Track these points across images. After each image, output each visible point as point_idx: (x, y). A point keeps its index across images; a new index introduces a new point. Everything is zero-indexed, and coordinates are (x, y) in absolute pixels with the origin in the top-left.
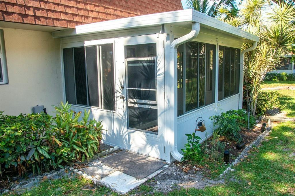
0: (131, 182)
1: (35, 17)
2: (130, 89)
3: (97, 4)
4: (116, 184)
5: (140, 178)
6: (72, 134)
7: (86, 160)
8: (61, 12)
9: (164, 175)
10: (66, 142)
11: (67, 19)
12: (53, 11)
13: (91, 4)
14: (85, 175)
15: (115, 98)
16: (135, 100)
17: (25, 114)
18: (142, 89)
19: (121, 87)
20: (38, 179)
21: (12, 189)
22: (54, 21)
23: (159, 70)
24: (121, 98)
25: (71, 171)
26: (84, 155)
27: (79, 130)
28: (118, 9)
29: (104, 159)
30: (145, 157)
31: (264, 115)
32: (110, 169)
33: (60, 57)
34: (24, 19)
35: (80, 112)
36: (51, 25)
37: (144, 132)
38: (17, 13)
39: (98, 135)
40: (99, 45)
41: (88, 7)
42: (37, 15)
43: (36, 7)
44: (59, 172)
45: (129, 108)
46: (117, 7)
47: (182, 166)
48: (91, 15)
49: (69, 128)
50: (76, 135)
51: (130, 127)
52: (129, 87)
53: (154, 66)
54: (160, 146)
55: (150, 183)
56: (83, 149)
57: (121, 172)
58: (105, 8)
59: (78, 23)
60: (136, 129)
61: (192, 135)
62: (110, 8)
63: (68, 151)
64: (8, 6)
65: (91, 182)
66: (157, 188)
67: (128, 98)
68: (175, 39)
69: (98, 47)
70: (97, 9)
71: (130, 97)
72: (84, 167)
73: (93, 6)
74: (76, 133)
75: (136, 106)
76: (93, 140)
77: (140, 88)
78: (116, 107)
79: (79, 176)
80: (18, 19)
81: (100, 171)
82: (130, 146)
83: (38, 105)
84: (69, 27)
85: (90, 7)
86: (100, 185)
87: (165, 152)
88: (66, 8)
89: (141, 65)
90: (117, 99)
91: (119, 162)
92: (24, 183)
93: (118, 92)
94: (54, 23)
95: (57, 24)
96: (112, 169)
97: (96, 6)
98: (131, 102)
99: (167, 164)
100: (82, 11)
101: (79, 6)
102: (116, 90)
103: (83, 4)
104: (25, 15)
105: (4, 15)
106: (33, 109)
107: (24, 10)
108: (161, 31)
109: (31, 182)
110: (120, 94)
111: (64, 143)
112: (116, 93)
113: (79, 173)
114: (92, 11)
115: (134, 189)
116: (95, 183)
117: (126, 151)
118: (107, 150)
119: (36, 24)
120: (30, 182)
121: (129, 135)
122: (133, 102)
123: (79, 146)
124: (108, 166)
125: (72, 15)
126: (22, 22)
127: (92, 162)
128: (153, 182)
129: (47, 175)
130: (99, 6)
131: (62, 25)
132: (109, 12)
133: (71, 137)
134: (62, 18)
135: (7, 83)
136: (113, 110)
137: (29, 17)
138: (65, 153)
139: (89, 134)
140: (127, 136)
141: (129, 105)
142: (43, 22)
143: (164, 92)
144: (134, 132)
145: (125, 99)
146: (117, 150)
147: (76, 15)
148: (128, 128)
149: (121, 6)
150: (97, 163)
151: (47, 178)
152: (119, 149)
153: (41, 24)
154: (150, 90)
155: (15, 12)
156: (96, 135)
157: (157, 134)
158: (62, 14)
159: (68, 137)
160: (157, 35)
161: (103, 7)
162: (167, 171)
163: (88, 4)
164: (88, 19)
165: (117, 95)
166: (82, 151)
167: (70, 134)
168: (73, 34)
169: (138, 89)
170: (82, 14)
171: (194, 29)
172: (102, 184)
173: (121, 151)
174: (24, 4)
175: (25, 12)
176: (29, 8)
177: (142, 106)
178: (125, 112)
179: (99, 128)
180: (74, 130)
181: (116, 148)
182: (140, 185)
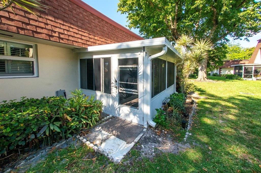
0: (123, 147)
1: (59, 38)
2: (121, 82)
3: (101, 37)
4: (112, 150)
5: (130, 143)
6: (81, 111)
7: (90, 127)
8: (78, 38)
9: (145, 137)
10: (76, 116)
11: (82, 42)
12: (73, 37)
13: (98, 37)
14: (88, 143)
15: (111, 87)
16: (124, 89)
17: (47, 97)
18: (128, 83)
19: (115, 81)
20: (47, 150)
21: (15, 167)
22: (74, 42)
23: (140, 73)
24: (115, 87)
25: (77, 138)
26: (89, 125)
27: (86, 108)
28: (113, 41)
29: (103, 125)
30: (129, 122)
31: (188, 95)
32: (107, 134)
33: (78, 64)
34: (50, 38)
35: (88, 96)
36: (71, 44)
37: (129, 107)
38: (45, 33)
39: (100, 110)
40: (102, 58)
41: (96, 38)
42: (61, 37)
43: (61, 32)
44: (67, 141)
45: (120, 93)
46: (112, 40)
47: (155, 130)
48: (97, 42)
49: (79, 107)
50: (84, 111)
51: (120, 103)
52: (120, 82)
53: (137, 70)
54: (140, 116)
55: (137, 147)
56: (88, 121)
57: (115, 137)
58: (106, 40)
59: (89, 45)
60: (124, 105)
61: (159, 109)
62: (108, 40)
63: (76, 124)
64: (38, 28)
65: (93, 150)
66: (143, 152)
67: (119, 87)
68: (150, 56)
69: (101, 59)
70: (101, 40)
71: (121, 87)
72: (88, 133)
73: (99, 38)
74: (84, 110)
75: (124, 92)
76: (96, 114)
77: (128, 82)
78: (111, 92)
79: (83, 144)
80: (46, 37)
81: (100, 137)
82: (119, 115)
83: (60, 90)
84: (83, 47)
85: (97, 38)
86: (100, 153)
87: (143, 121)
88: (82, 36)
89: (128, 69)
90: (113, 87)
91: (113, 127)
92: (31, 158)
93: (113, 84)
94: (73, 43)
95: (75, 44)
96: (109, 134)
97: (100, 38)
98: (121, 90)
99: (145, 128)
100: (92, 39)
101: (90, 36)
102: (112, 83)
103: (93, 36)
104: (52, 35)
105: (34, 33)
106: (57, 92)
107: (51, 33)
108: (142, 51)
109: (39, 155)
110: (115, 85)
111: (75, 117)
112: (112, 84)
113: (84, 141)
114: (98, 40)
115: (127, 154)
116: (96, 151)
117: (117, 118)
118: (105, 118)
119: (60, 42)
120: (37, 155)
121: (119, 109)
122: (122, 90)
123: (85, 119)
124: (106, 131)
125: (86, 41)
126: (49, 39)
127: (95, 128)
128: (139, 145)
129: (56, 145)
130: (102, 38)
131: (79, 45)
132: (108, 42)
133: (80, 113)
134: (79, 41)
135: (38, 77)
136: (109, 94)
137: (54, 37)
138: (74, 126)
139: (94, 110)
140: (118, 109)
141: (120, 91)
142: (65, 41)
143: (143, 85)
144: (123, 106)
145: (117, 88)
146: (112, 117)
147: (89, 41)
148: (119, 104)
149: (114, 40)
150: (98, 128)
151: (56, 148)
152: (113, 116)
153: (64, 43)
154: (134, 83)
155: (43, 33)
156: (98, 110)
157: (138, 109)
158: (79, 39)
159: (78, 113)
160: (139, 53)
161: (104, 39)
162: (146, 134)
163: (96, 36)
164: (95, 44)
165: (113, 85)
166: (88, 122)
167: (79, 111)
168: (86, 51)
169: (126, 83)
170: (92, 41)
171: (164, 50)
172: (102, 152)
173: (114, 117)
174: (51, 29)
175: (52, 34)
176: (55, 32)
177: (129, 92)
178: (117, 95)
179: (100, 105)
180: (83, 108)
181: (111, 116)
182: (130, 150)
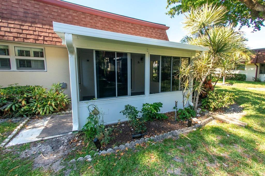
0: (30, 138)
1: (44, 40)
9: (58, 139)
22: (57, 43)
34: (36, 41)
36: (54, 44)
38: (32, 38)
43: (46, 35)
47: (77, 137)
55: (37, 143)
64: (28, 35)
72: (39, 119)
96: (46, 124)
105: (24, 39)
107: (37, 37)
115: (20, 144)
119: (43, 44)
124: (48, 122)
128: (41, 143)
135: (47, 71)
137: (40, 41)
142: (48, 43)
162: (64, 138)
182: (27, 143)
